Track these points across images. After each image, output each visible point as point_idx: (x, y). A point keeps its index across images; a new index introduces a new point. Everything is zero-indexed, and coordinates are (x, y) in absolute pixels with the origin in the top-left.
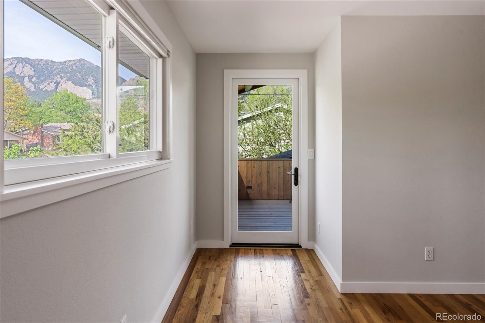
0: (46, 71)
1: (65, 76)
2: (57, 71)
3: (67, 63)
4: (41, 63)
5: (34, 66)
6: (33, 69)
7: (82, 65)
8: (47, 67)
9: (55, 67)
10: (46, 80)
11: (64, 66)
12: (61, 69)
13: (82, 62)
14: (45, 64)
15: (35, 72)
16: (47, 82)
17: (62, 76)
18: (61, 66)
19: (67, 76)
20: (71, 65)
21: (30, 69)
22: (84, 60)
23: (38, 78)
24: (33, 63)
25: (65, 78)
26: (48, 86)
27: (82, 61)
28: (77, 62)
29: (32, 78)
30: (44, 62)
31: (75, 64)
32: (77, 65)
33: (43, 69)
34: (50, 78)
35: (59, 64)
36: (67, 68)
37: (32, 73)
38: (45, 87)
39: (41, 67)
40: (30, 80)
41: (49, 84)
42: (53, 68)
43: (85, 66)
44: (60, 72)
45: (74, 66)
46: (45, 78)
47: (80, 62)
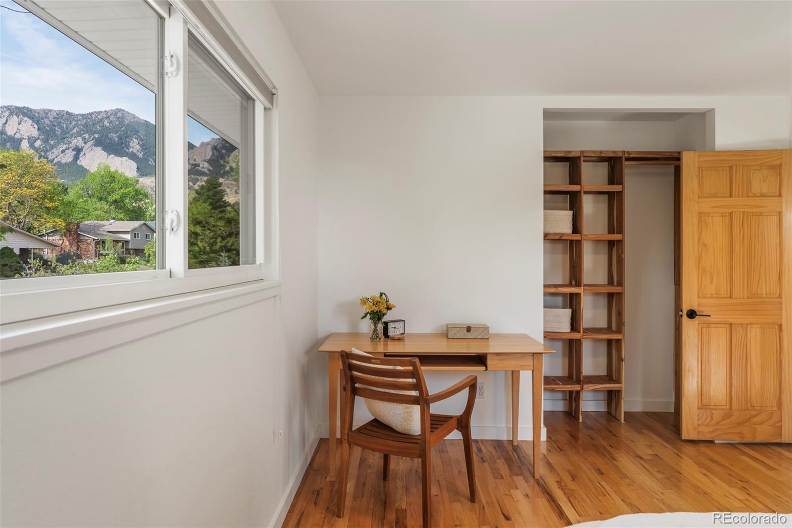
0: (59, 130)
1: (91, 139)
2: (77, 130)
3: (94, 116)
4: (50, 116)
5: (38, 121)
6: (36, 126)
7: (120, 119)
8: (61, 122)
9: (73, 123)
10: (58, 146)
11: (88, 120)
12: (83, 126)
13: (119, 115)
14: (56, 118)
15: (40, 131)
16: (61, 149)
17: (86, 137)
18: (85, 121)
19: (95, 138)
20: (101, 120)
21: (32, 127)
22: (123, 110)
23: (45, 141)
24: (36, 116)
25: (90, 141)
26: (62, 155)
27: (120, 113)
28: (111, 115)
29: (35, 142)
30: (55, 114)
31: (108, 118)
32: (111, 119)
33: (54, 125)
34: (66, 142)
36: (94, 124)
37: (35, 133)
38: (56, 157)
39: (49, 123)
40: (32, 145)
41: (63, 151)
42: (70, 124)
43: (126, 121)
44: (82, 132)
45: (106, 121)
46: (56, 141)
47: (116, 113)
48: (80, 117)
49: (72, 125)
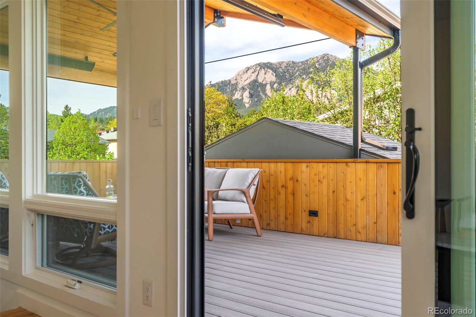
0: (288, 75)
1: (307, 78)
2: (298, 74)
3: (309, 62)
4: (282, 66)
5: (275, 71)
6: (274, 74)
7: (326, 61)
8: (289, 69)
9: (296, 68)
10: (287, 86)
11: (306, 65)
12: (302, 70)
14: (286, 67)
15: (277, 77)
16: (289, 88)
17: (304, 77)
18: (303, 66)
19: (309, 77)
20: (314, 65)
21: (272, 75)
22: (328, 55)
23: (280, 84)
24: (274, 67)
25: (306, 80)
26: (290, 91)
27: (326, 57)
28: (320, 59)
29: (274, 85)
30: (286, 65)
31: (318, 61)
32: (320, 62)
33: (285, 72)
34: (292, 82)
35: (301, 64)
36: (309, 68)
37: (274, 79)
38: (286, 94)
39: (282, 71)
40: (272, 87)
41: (290, 89)
42: (294, 69)
43: (330, 61)
44: (302, 74)
45: (317, 64)
46: (286, 83)
47: (324, 57)
48: (300, 64)
49: (295, 70)
